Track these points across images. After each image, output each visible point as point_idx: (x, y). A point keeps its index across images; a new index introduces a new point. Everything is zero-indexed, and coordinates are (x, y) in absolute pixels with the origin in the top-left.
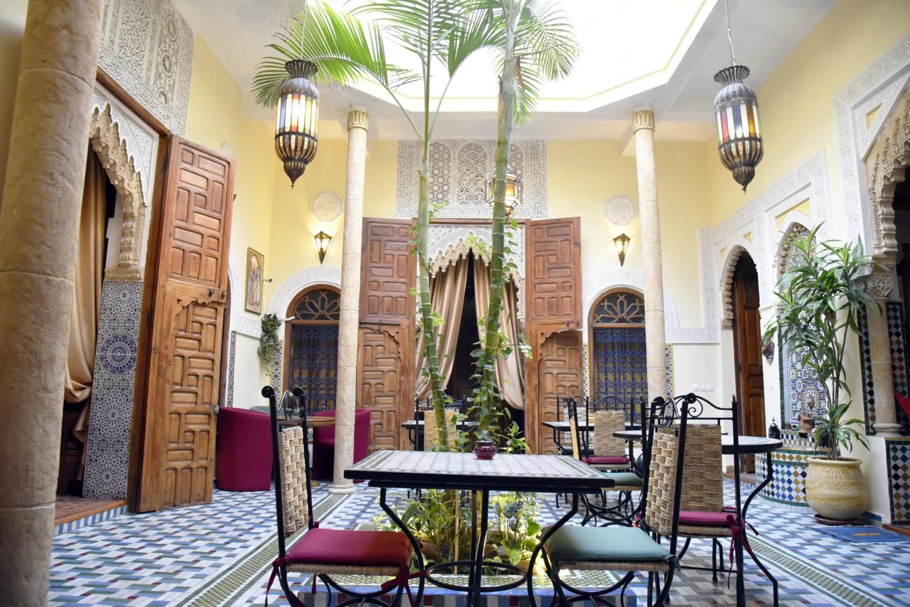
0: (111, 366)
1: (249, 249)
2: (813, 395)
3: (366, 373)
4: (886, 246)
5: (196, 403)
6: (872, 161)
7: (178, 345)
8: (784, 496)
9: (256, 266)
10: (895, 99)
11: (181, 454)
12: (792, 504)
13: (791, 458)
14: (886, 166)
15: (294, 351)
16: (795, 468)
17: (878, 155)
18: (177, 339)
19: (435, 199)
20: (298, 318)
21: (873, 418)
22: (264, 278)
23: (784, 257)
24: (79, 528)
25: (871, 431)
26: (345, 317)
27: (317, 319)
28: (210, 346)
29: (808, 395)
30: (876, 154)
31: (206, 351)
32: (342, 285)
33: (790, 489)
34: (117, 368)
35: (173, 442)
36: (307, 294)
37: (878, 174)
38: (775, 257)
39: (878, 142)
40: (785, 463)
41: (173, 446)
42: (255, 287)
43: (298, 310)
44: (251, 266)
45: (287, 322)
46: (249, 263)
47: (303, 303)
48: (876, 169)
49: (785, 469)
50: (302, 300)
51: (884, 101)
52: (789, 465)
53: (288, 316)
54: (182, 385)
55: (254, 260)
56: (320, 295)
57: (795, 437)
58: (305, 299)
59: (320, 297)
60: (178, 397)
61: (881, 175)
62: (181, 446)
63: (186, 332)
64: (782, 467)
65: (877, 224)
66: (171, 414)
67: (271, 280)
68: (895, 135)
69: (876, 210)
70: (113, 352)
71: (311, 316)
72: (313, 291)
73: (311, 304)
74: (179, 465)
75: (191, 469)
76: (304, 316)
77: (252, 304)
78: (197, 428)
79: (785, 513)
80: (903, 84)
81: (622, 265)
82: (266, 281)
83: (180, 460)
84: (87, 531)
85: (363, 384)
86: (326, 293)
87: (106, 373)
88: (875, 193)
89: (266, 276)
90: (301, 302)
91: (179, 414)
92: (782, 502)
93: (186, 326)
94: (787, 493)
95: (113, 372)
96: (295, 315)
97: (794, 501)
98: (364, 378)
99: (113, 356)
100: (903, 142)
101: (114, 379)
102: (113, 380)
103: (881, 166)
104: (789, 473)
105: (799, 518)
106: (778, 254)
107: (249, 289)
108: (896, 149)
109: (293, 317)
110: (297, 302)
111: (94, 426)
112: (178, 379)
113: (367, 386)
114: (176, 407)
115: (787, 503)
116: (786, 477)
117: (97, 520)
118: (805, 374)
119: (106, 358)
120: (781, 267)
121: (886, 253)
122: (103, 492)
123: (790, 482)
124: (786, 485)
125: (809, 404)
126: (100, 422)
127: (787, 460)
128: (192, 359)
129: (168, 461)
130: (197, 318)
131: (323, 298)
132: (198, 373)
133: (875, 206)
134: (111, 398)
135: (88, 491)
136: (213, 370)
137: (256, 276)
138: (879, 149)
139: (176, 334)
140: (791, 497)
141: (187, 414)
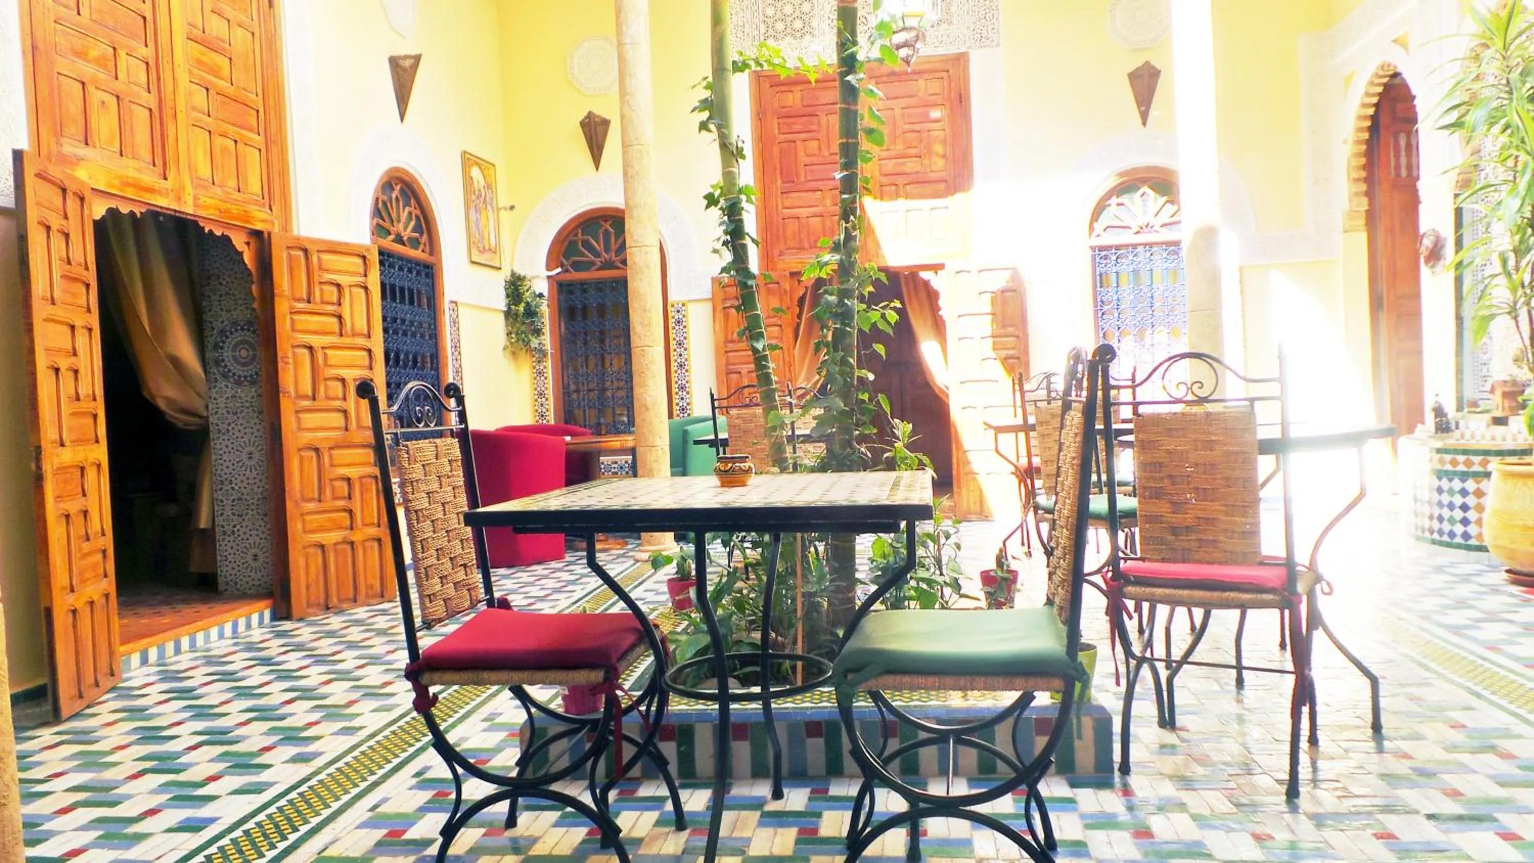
0: (234, 374)
1: (464, 153)
3: (730, 354)
5: (347, 429)
7: (298, 327)
8: (1452, 534)
9: (482, 183)
11: (330, 519)
12: (1469, 548)
13: (1468, 463)
15: (566, 328)
16: (1478, 483)
18: (296, 317)
19: (789, 30)
20: (567, 271)
22: (501, 205)
24: (210, 643)
26: (637, 260)
27: (598, 269)
28: (361, 325)
31: (354, 334)
32: (627, 204)
33: (1465, 522)
34: (245, 377)
35: (310, 500)
36: (577, 227)
40: (1455, 473)
41: (311, 506)
42: (483, 222)
43: (566, 255)
44: (472, 184)
45: (549, 277)
46: (468, 180)
47: (573, 244)
49: (1457, 484)
50: (571, 238)
52: (1464, 476)
53: (549, 268)
54: (314, 399)
55: (475, 172)
56: (602, 226)
58: (576, 235)
59: (601, 231)
60: (310, 419)
62: (326, 505)
63: (309, 302)
64: (1450, 480)
66: (299, 450)
67: (512, 208)
70: (234, 349)
71: (588, 266)
72: (586, 221)
73: (587, 245)
74: (330, 538)
75: (352, 543)
76: (577, 266)
77: (483, 251)
78: (353, 472)
79: (1452, 565)
81: (1144, 124)
82: (505, 209)
83: (329, 530)
84: (220, 647)
85: (728, 374)
86: (610, 222)
87: (227, 386)
89: (503, 200)
90: (570, 242)
91: (317, 450)
92: (1449, 545)
93: (309, 293)
94: (1459, 529)
95: (238, 383)
96: (562, 266)
97: (1473, 542)
98: (728, 364)
99: (235, 358)
101: (243, 395)
102: (240, 398)
104: (1464, 493)
105: (1479, 574)
107: (472, 225)
109: (559, 270)
110: (564, 241)
111: (220, 476)
112: (307, 389)
113: (734, 376)
114: (307, 437)
115: (1459, 546)
116: (1458, 500)
117: (242, 627)
119: (223, 360)
122: (251, 583)
123: (1465, 508)
124: (1458, 514)
126: (230, 470)
127: (1461, 468)
128: (329, 352)
129: (305, 532)
130: (328, 277)
131: (606, 231)
132: (344, 377)
134: (241, 428)
135: (227, 583)
136: (371, 368)
137: (485, 201)
139: (292, 307)
140: (1466, 536)
141: (331, 448)
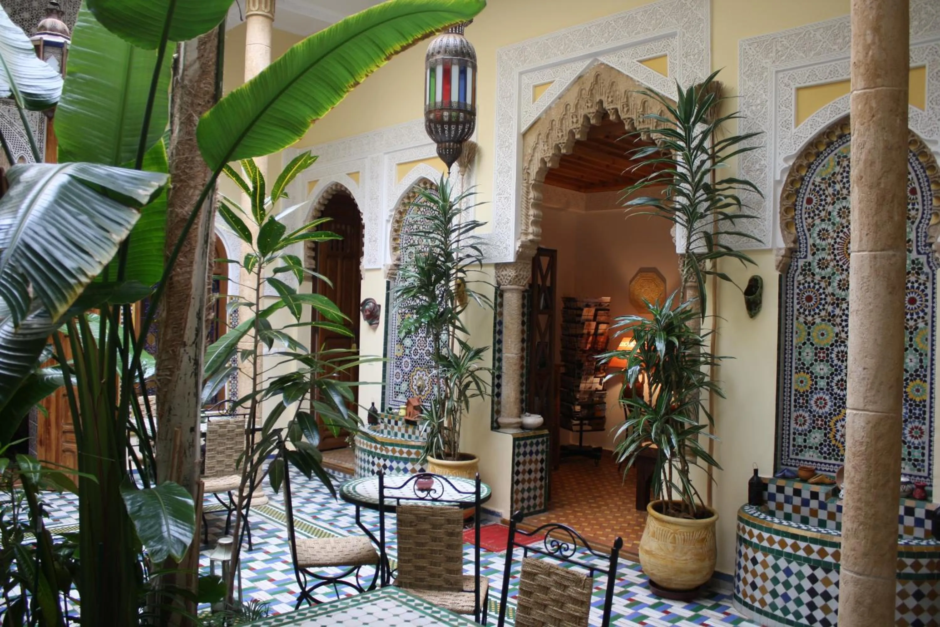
2: (424, 378)
4: (533, 233)
6: (532, 139)
10: (569, 82)
14: (546, 148)
17: (540, 134)
21: (498, 412)
23: (400, 213)
25: (496, 426)
29: (417, 377)
30: (537, 133)
37: (536, 154)
38: (391, 211)
39: (542, 120)
48: (534, 149)
49: (401, 466)
51: (557, 79)
52: (406, 461)
57: (400, 423)
61: (538, 156)
65: (527, 208)
68: (562, 120)
69: (528, 193)
80: (581, 70)
88: (528, 173)
100: (568, 129)
103: (541, 146)
106: (396, 209)
108: (560, 135)
118: (416, 353)
120: (396, 225)
121: (531, 241)
125: (419, 387)
133: (528, 188)
138: (543, 128)
